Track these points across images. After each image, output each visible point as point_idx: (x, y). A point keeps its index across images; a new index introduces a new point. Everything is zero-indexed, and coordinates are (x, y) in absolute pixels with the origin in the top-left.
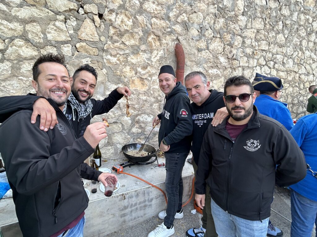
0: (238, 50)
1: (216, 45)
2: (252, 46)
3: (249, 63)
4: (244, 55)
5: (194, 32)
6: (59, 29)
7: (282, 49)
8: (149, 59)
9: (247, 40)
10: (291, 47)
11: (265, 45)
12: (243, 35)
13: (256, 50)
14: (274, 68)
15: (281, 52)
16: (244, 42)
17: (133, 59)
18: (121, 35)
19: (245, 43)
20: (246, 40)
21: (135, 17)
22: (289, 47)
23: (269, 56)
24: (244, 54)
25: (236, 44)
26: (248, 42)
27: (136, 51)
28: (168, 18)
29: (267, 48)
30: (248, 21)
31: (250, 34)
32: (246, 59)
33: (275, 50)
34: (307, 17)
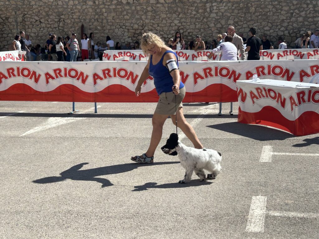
0: (105, 24)
2: (112, 22)
5: (88, 21)
6: (56, 25)
7: (128, 21)
10: (134, 20)
11: (118, 21)
12: (107, 19)
13: (114, 23)
19: (108, 21)
21: (71, 20)
23: (121, 24)
29: (120, 22)
30: (108, 14)
31: (110, 18)
32: (109, 26)
33: (124, 22)
34: (142, 7)
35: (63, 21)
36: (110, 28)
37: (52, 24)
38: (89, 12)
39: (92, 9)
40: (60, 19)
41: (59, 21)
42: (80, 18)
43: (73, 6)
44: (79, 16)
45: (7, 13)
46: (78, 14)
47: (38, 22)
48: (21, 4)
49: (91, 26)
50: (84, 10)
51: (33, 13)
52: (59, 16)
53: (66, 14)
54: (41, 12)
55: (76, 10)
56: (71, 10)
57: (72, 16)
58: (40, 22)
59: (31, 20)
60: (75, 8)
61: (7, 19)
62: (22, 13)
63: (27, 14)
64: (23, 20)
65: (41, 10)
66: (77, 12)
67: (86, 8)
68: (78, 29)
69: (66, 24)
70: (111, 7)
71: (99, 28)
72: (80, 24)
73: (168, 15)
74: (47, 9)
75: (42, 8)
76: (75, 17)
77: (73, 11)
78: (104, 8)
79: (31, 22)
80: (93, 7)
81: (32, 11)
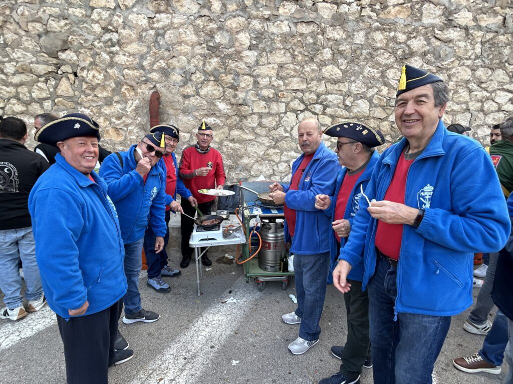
0: (247, 93)
1: (210, 89)
2: (273, 86)
3: (269, 108)
4: (259, 99)
5: (177, 77)
6: (40, 89)
7: (337, 85)
8: (124, 109)
9: (262, 79)
10: (358, 82)
11: (298, 83)
12: (254, 74)
13: (282, 91)
14: (324, 113)
15: (337, 90)
16: (256, 83)
17: (107, 110)
18: (93, 88)
19: (258, 83)
20: (259, 79)
21: (106, 72)
22: (355, 82)
23: (310, 97)
24: (258, 97)
25: (243, 85)
26: (264, 82)
27: (109, 102)
28: (142, 68)
29: (303, 86)
30: (260, 55)
31: (267, 71)
32: (263, 103)
33: (321, 89)
34: (392, 34)
35: (72, 77)
36: (267, 111)
37: (21, 84)
38: (180, 41)
39: (197, 30)
40: (57, 66)
41: (55, 75)
42: (145, 63)
43: (112, 12)
44: (143, 57)
46: (135, 48)
49: (192, 100)
52: (51, 52)
53: (81, 46)
55: (125, 32)
56: (106, 30)
57: (112, 55)
60: (121, 20)
66: (129, 40)
67: (171, 26)
68: (137, 108)
69: (85, 85)
70: (273, 28)
71: (222, 106)
72: (146, 91)
73: (480, 73)
76: (121, 59)
77: (115, 37)
78: (245, 28)
80: (199, 22)
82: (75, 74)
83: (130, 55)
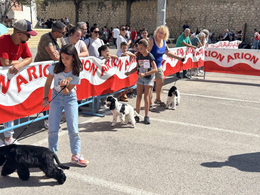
5: (250, 21)
6: (227, 23)
21: (238, 20)
35: (232, 21)
37: (224, 22)
38: (251, 15)
39: (254, 13)
40: (230, 20)
41: (230, 21)
42: (245, 19)
43: (241, 11)
44: (245, 18)
45: (195, 15)
46: (243, 16)
47: (215, 21)
48: (204, 9)
49: (252, 24)
50: (248, 14)
51: (212, 15)
52: (230, 17)
53: (235, 16)
54: (218, 15)
56: (239, 14)
57: (239, 17)
58: (216, 21)
59: (211, 20)
60: (242, 12)
61: (194, 19)
62: (204, 15)
63: (208, 16)
64: (205, 19)
65: (218, 13)
66: (243, 15)
67: (250, 13)
68: (242, 26)
69: (234, 22)
71: (257, 25)
72: (244, 23)
74: (222, 13)
75: (219, 12)
76: (241, 18)
77: (240, 14)
79: (210, 21)
80: (255, 12)
81: (212, 14)
82: (233, 21)
83: (243, 17)
